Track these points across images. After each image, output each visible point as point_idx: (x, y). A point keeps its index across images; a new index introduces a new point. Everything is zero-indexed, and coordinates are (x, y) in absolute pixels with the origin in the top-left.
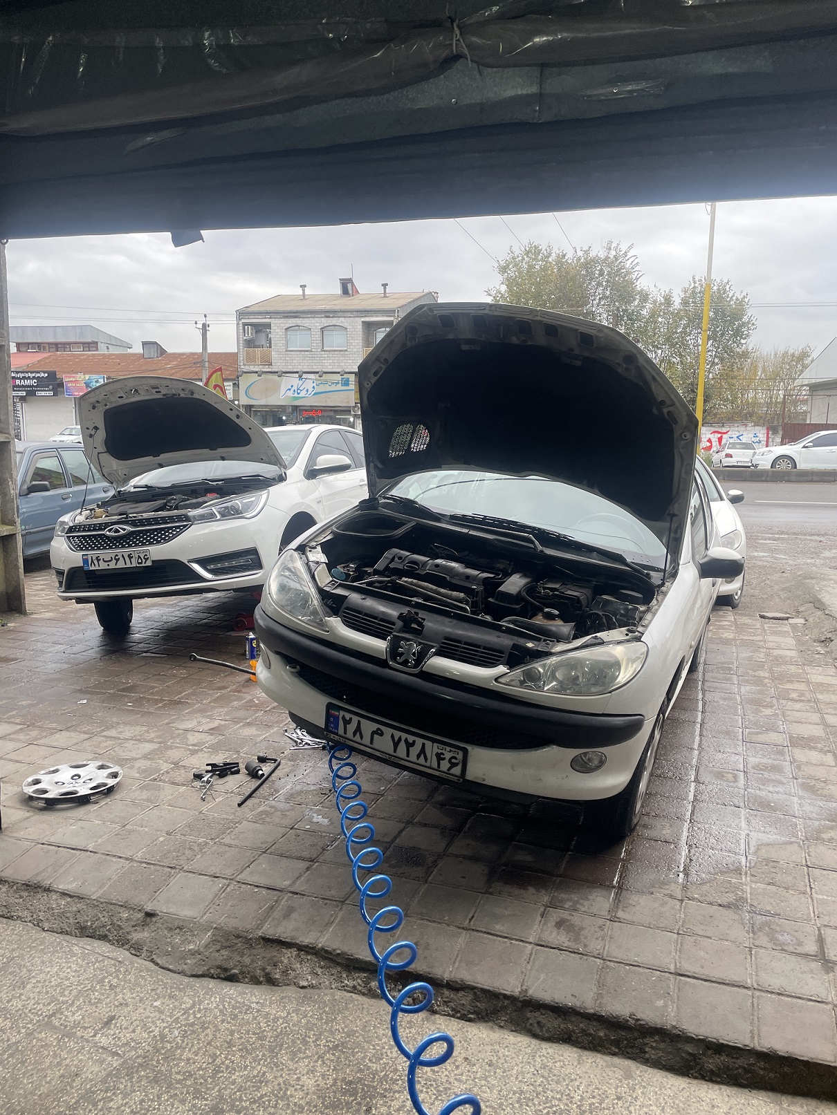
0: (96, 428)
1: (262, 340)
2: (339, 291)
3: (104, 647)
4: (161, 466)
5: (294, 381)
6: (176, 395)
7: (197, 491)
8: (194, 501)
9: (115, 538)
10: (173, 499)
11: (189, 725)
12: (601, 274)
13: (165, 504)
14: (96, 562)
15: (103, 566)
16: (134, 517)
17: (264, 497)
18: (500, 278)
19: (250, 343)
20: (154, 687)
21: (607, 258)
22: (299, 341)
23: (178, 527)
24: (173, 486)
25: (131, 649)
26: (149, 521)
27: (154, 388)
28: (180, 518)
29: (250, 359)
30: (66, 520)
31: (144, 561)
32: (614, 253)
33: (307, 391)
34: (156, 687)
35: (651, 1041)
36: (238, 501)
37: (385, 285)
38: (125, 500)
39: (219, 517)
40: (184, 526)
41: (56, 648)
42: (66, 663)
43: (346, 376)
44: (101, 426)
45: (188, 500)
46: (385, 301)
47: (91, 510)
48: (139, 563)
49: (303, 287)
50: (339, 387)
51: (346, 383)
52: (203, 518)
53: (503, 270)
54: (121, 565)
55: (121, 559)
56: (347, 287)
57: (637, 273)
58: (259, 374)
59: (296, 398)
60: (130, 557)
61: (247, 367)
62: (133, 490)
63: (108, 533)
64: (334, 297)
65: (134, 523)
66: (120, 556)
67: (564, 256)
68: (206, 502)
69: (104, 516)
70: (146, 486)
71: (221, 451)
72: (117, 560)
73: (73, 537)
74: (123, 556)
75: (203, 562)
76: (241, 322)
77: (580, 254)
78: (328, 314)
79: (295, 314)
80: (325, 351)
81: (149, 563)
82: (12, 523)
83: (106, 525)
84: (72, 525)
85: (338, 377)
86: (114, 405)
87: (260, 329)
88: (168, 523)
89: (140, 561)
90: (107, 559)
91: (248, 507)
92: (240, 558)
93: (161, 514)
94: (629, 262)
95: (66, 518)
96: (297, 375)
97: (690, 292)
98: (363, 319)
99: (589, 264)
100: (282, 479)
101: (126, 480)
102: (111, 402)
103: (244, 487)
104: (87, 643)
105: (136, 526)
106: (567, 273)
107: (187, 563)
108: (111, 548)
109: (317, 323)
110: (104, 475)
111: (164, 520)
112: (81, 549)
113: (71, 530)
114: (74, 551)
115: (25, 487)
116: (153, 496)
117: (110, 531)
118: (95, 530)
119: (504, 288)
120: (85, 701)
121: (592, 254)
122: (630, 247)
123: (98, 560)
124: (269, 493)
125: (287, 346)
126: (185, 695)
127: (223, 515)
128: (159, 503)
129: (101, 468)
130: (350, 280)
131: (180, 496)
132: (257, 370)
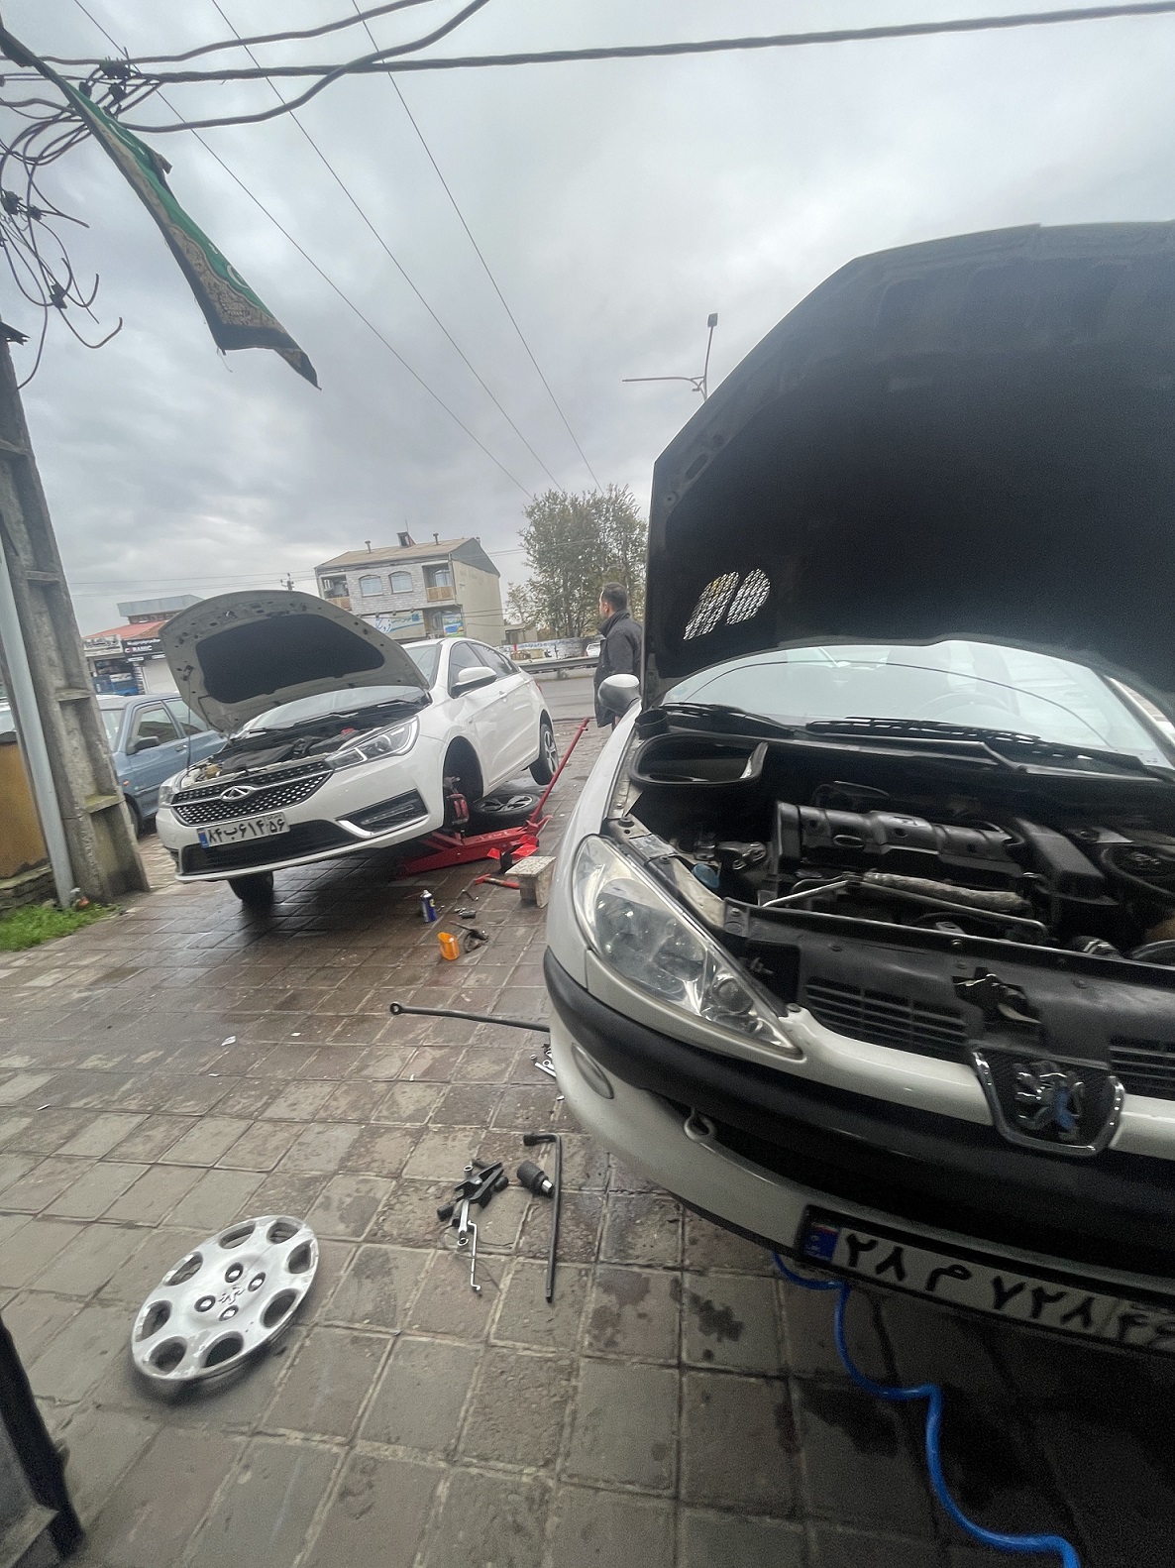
0: (190, 668)
1: (340, 590)
2: (398, 544)
3: (246, 930)
4: (278, 704)
5: (372, 621)
6: (282, 613)
7: (330, 728)
8: (329, 741)
9: (235, 803)
10: (301, 742)
11: (389, 1068)
12: (608, 511)
13: (292, 750)
14: (215, 836)
15: (226, 840)
16: (257, 772)
17: (415, 725)
18: (529, 521)
19: (330, 594)
20: (321, 994)
21: (610, 498)
22: (372, 587)
23: (315, 778)
24: (297, 726)
25: (280, 927)
26: (276, 776)
27: (254, 607)
28: (316, 767)
30: (170, 785)
31: (278, 827)
32: (614, 493)
33: (385, 628)
34: (326, 992)
36: (384, 735)
37: (436, 535)
38: (241, 750)
39: (365, 758)
40: (324, 776)
41: (188, 941)
42: (201, 966)
43: (415, 613)
44: (195, 663)
45: (320, 741)
46: (438, 547)
47: (201, 767)
48: (273, 831)
49: (368, 543)
50: (411, 622)
51: (416, 618)
52: (345, 762)
53: (530, 514)
54: (249, 836)
55: (249, 829)
56: (404, 540)
60: (260, 825)
62: (249, 736)
63: (225, 797)
64: (397, 549)
65: (256, 781)
66: (246, 826)
67: (576, 500)
68: (344, 742)
69: (218, 774)
70: (264, 730)
71: (348, 677)
72: (244, 830)
73: (182, 807)
74: (250, 825)
75: (354, 818)
76: (320, 577)
77: (588, 497)
78: (393, 562)
79: (365, 566)
80: (395, 594)
81: (285, 830)
82: (112, 792)
83: (222, 788)
84: (177, 791)
85: (409, 614)
86: (205, 637)
87: (338, 581)
88: (302, 775)
89: (273, 828)
90: (228, 831)
91: (398, 740)
92: (400, 805)
93: (289, 764)
94: (627, 499)
95: (170, 783)
96: (374, 616)
98: (423, 564)
99: (597, 504)
100: (426, 701)
101: (239, 725)
102: (202, 633)
103: (385, 717)
104: (224, 927)
105: (260, 784)
106: (581, 513)
107: (336, 823)
108: (232, 816)
109: (385, 571)
110: (211, 723)
111: (296, 772)
112: (194, 822)
113: (177, 798)
114: (184, 825)
115: (132, 745)
116: (275, 741)
117: (226, 794)
118: (207, 795)
119: (533, 529)
120: (232, 1040)
121: (599, 495)
122: (627, 486)
123: (219, 834)
124: (418, 720)
125: (362, 593)
126: (368, 1001)
127: (369, 756)
128: (285, 748)
129: (205, 716)
130: (406, 534)
131: (308, 737)
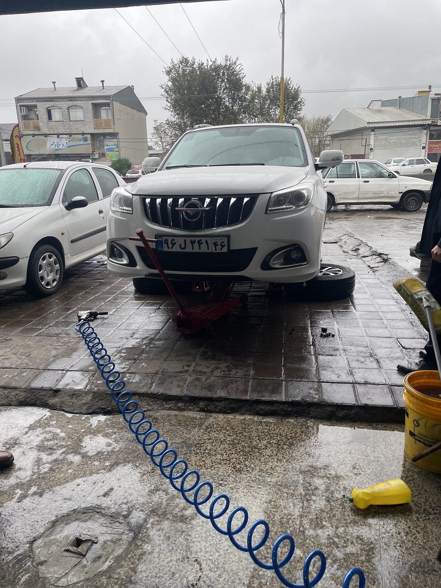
1: (33, 116)
2: (75, 85)
5: (54, 139)
12: (223, 74)
18: (167, 78)
19: (25, 118)
21: (226, 65)
29: (27, 127)
32: (229, 62)
33: (63, 145)
35: (312, 409)
37: (103, 82)
43: (85, 136)
46: (104, 91)
49: (54, 83)
50: (82, 142)
51: (86, 140)
53: (168, 73)
56: (80, 82)
57: (242, 74)
58: (34, 135)
59: (57, 150)
61: (25, 132)
67: (203, 64)
76: (18, 105)
77: (210, 63)
78: (71, 99)
79: (51, 99)
80: (71, 121)
85: (81, 136)
87: (31, 109)
94: (238, 67)
96: (56, 136)
97: (270, 85)
98: (92, 102)
99: (217, 69)
106: (205, 74)
109: (65, 104)
119: (170, 84)
121: (218, 63)
122: (237, 59)
130: (82, 79)
132: (32, 133)
